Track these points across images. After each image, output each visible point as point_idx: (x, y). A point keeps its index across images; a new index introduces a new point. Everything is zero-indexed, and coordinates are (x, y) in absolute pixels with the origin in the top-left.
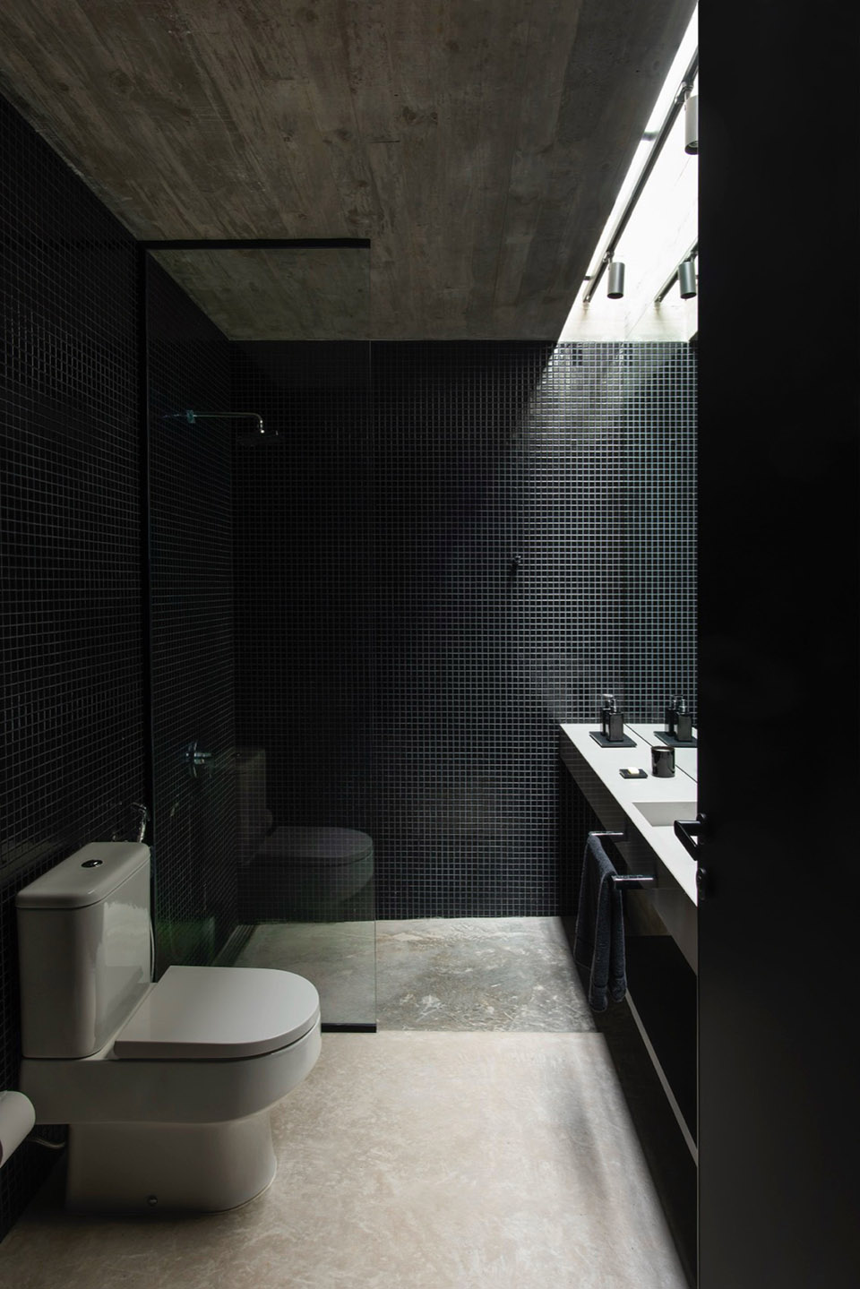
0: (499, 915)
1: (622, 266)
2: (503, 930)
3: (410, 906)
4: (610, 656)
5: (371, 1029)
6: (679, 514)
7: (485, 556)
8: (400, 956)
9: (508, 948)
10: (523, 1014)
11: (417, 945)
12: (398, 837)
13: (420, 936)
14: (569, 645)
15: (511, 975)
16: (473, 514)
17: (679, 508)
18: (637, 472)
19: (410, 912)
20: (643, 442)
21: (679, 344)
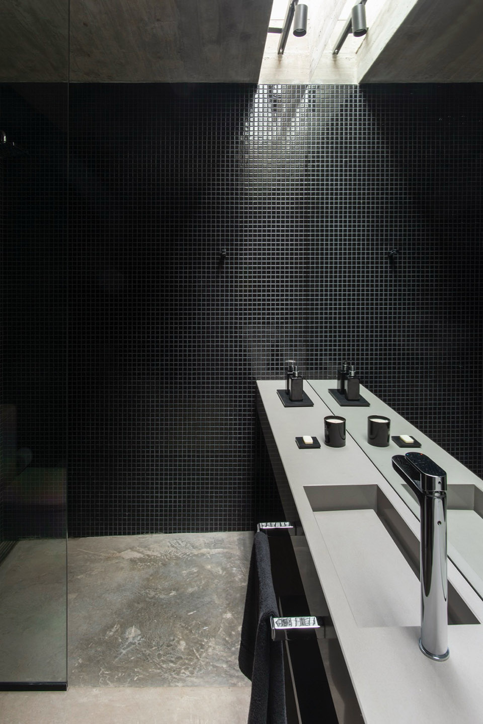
0: (207, 530)
1: (305, 8)
2: (208, 545)
3: (138, 524)
4: (296, 328)
5: (61, 687)
6: (350, 217)
7: (200, 249)
8: (120, 577)
9: (209, 567)
10: (210, 650)
11: (137, 564)
12: (129, 470)
13: (142, 553)
14: (264, 318)
15: (207, 599)
16: (190, 217)
17: (350, 212)
18: (318, 185)
19: (138, 529)
20: (323, 161)
21: (351, 86)
